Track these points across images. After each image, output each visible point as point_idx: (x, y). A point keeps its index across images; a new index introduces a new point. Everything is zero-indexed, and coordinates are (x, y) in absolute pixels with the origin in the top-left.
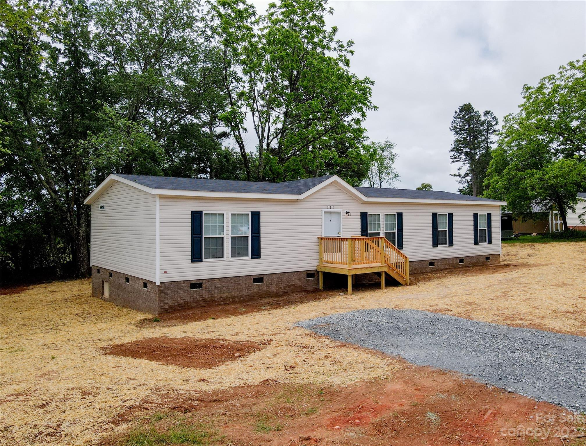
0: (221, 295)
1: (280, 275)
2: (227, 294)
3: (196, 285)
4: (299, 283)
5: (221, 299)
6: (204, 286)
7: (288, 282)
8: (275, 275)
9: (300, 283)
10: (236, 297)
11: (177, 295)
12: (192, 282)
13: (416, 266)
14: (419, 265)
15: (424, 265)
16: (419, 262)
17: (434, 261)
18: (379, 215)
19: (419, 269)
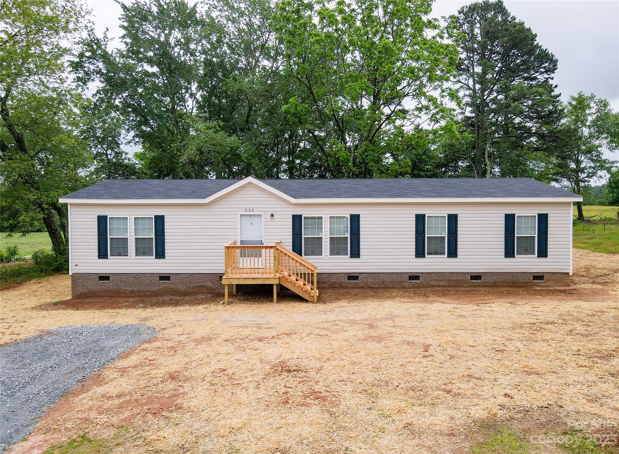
0: (127, 288)
1: (188, 275)
2: (133, 288)
3: (104, 278)
4: (210, 284)
5: (127, 292)
6: (111, 279)
7: (197, 283)
8: (182, 275)
9: (212, 284)
10: (142, 291)
11: (87, 284)
12: (100, 275)
13: (385, 279)
14: (390, 278)
15: (399, 278)
16: (390, 274)
17: (418, 275)
18: (321, 218)
19: (390, 282)
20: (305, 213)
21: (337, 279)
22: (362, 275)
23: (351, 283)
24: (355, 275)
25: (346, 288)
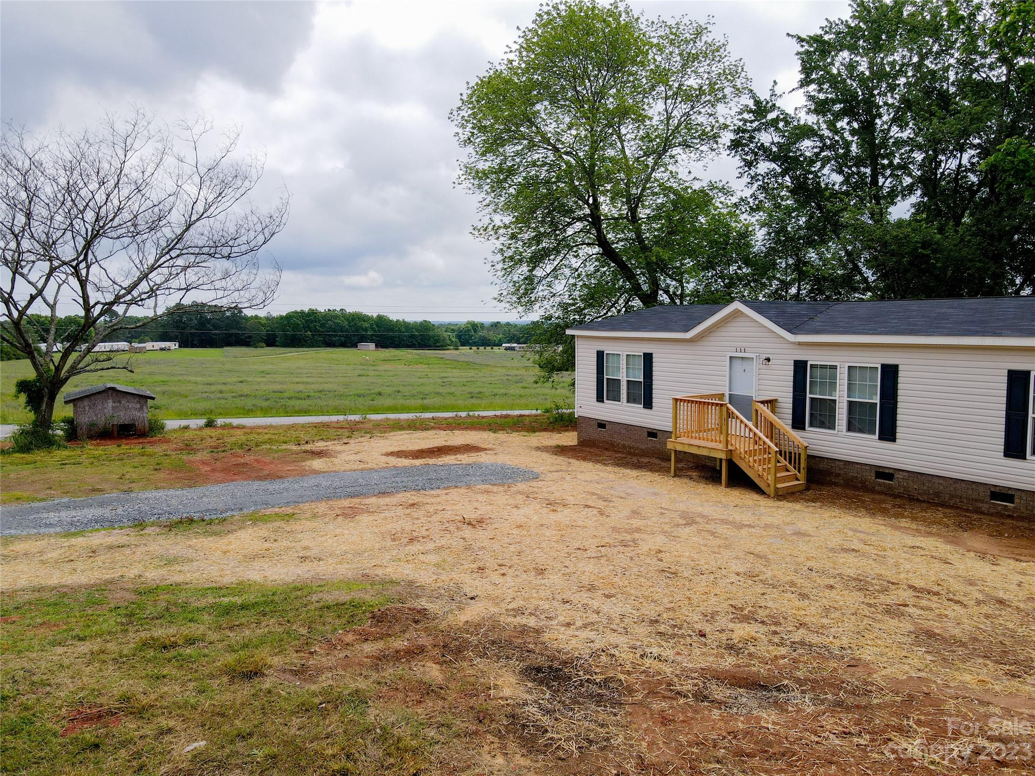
2: (624, 442)
3: (601, 425)
6: (607, 427)
8: (668, 433)
11: (588, 431)
12: (598, 422)
13: (941, 488)
14: (952, 489)
15: (970, 492)
16: (951, 481)
17: (1010, 492)
18: (835, 367)
19: (952, 497)
20: (813, 358)
21: (857, 473)
22: (901, 473)
23: (880, 485)
24: (887, 471)
25: (872, 491)
